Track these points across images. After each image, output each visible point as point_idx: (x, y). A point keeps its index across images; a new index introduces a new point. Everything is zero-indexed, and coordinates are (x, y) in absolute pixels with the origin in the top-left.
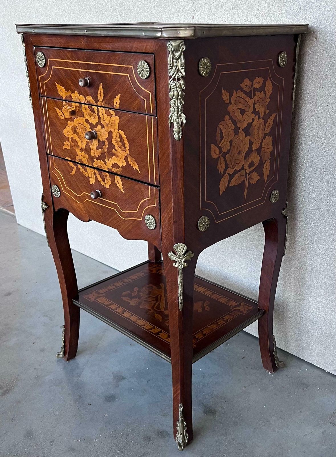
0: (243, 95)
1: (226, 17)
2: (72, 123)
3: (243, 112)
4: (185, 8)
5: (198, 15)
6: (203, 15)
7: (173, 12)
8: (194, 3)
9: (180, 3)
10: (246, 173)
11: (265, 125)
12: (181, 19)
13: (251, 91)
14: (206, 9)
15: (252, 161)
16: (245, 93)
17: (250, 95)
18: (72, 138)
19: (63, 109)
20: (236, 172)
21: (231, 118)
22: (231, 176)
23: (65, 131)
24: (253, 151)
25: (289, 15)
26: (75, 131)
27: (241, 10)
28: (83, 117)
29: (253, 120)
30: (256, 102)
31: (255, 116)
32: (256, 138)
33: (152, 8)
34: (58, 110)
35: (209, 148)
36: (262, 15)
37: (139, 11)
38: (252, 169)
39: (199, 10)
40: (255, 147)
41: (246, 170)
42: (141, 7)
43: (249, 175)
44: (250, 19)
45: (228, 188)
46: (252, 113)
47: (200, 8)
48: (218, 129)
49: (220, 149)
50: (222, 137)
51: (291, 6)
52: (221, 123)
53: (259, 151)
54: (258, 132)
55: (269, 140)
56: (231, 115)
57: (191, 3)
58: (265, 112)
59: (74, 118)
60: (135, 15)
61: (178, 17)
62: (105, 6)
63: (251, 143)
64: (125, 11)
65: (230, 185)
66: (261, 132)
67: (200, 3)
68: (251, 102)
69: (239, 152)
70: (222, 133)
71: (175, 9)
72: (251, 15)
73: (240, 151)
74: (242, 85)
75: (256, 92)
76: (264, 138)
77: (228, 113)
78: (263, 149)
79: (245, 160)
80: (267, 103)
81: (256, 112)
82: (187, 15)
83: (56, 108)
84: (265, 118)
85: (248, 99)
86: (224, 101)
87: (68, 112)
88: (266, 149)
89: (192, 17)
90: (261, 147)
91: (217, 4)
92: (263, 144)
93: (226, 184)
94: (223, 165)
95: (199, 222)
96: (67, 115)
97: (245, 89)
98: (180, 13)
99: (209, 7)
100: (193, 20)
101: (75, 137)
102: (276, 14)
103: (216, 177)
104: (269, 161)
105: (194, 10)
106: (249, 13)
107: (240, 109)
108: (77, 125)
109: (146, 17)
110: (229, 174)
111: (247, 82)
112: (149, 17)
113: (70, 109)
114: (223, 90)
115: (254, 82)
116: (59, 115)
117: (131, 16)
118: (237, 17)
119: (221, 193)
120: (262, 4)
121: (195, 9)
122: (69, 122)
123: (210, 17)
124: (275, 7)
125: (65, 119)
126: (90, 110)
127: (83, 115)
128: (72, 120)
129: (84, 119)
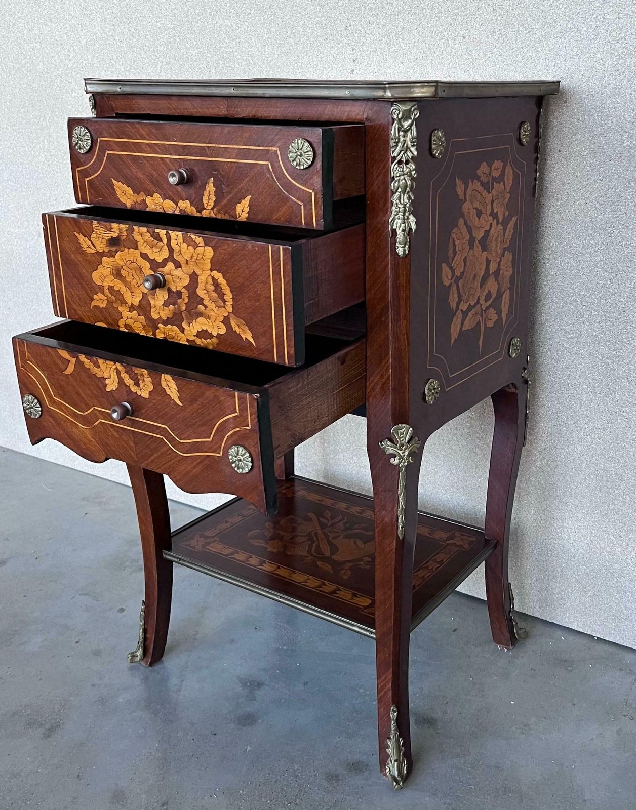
0: (481, 189)
1: (412, 71)
2: (113, 259)
3: (479, 213)
4: (338, 57)
5: (362, 69)
6: (370, 68)
7: (315, 63)
8: (353, 49)
9: (329, 49)
10: (482, 309)
11: (504, 235)
12: (330, 74)
13: (489, 181)
14: (375, 59)
15: (489, 291)
16: (482, 184)
17: (488, 187)
18: (111, 288)
19: (94, 235)
20: (470, 308)
21: (466, 223)
22: (465, 314)
23: (96, 276)
24: (490, 275)
25: (520, 67)
26: (117, 274)
27: (438, 61)
28: (136, 248)
29: (491, 225)
30: (494, 199)
31: (493, 220)
32: (494, 254)
33: (277, 56)
34: (81, 238)
35: (440, 269)
36: (475, 67)
37: (251, 61)
38: (489, 303)
39: (362, 60)
40: (493, 268)
41: (481, 305)
42: (255, 55)
43: (485, 314)
44: (453, 74)
45: (461, 333)
46: (490, 215)
47: (365, 58)
48: (451, 240)
49: (453, 271)
50: (455, 253)
51: (524, 54)
52: (454, 231)
53: (497, 273)
54: (496, 246)
55: (508, 256)
56: (466, 218)
57: (348, 49)
58: (504, 214)
59: (117, 252)
60: (243, 68)
61: (325, 72)
62: (185, 53)
63: (488, 262)
64: (224, 61)
65: (464, 329)
66: (499, 244)
67: (365, 49)
68: (489, 198)
69: (475, 276)
70: (455, 245)
71: (319, 59)
72: (455, 68)
73: (475, 274)
74: (479, 172)
75: (495, 183)
76: (503, 255)
77: (462, 215)
78: (501, 272)
79: (481, 288)
80: (507, 200)
81: (494, 215)
82: (341, 68)
83: (77, 234)
84: (505, 223)
85: (485, 193)
86: (458, 196)
87: (104, 241)
88: (505, 272)
89: (350, 71)
90: (499, 269)
91: (395, 51)
92: (502, 263)
93: (459, 328)
94: (456, 295)
95: (427, 388)
96: (101, 246)
97: (483, 179)
98: (329, 64)
99: (381, 56)
100: (352, 76)
101: (118, 285)
102: (498, 66)
103: (447, 316)
104: (508, 290)
105: (354, 61)
106: (451, 64)
107: (476, 208)
108: (122, 263)
109: (264, 72)
110: (462, 310)
111: (484, 167)
112: (269, 72)
113: (109, 235)
114: (457, 179)
115: (493, 167)
116: (85, 246)
117: (235, 69)
118: (430, 71)
119: (452, 342)
120: (474, 52)
121: (357, 59)
122: (105, 259)
123: (383, 70)
124: (497, 56)
125: (97, 253)
126: (152, 236)
127: (137, 246)
128: (111, 254)
129: (137, 252)
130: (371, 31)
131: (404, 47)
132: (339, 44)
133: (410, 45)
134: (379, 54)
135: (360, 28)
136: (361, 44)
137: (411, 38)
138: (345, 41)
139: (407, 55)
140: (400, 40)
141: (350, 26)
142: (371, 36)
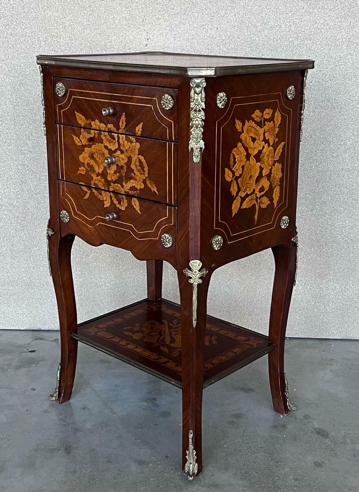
0: (255, 125)
2: (90, 149)
3: (254, 140)
10: (257, 197)
11: (274, 152)
13: (261, 121)
15: (263, 186)
16: (256, 122)
17: (260, 124)
18: (88, 164)
19: (81, 136)
20: (247, 195)
21: (243, 145)
22: (243, 199)
23: (81, 157)
24: (263, 177)
26: (92, 156)
29: (263, 147)
30: (265, 131)
31: (265, 144)
32: (266, 164)
34: (75, 137)
35: (223, 172)
38: (262, 193)
40: (265, 172)
41: (256, 194)
43: (259, 199)
45: (240, 210)
46: (262, 141)
48: (232, 156)
49: (233, 173)
50: (235, 162)
52: (234, 149)
53: (269, 176)
54: (268, 159)
55: (278, 166)
56: (243, 142)
58: (274, 141)
59: (92, 145)
63: (261, 169)
65: (242, 208)
66: (270, 159)
68: (261, 131)
69: (251, 177)
70: (235, 158)
73: (251, 176)
74: (253, 116)
75: (266, 122)
76: (274, 165)
77: (241, 141)
78: (272, 175)
79: (256, 184)
80: (276, 132)
81: (266, 141)
83: (73, 135)
84: (275, 146)
85: (258, 128)
86: (237, 130)
87: (86, 139)
88: (275, 175)
90: (270, 173)
92: (272, 170)
93: (238, 206)
94: (236, 188)
95: (213, 240)
96: (84, 142)
97: (257, 119)
101: (92, 162)
103: (228, 199)
104: (278, 187)
107: (252, 137)
108: (94, 151)
110: (241, 197)
111: (257, 113)
113: (89, 136)
114: (236, 119)
115: (264, 113)
116: (76, 141)
119: (233, 215)
122: (86, 149)
125: (83, 145)
126: (110, 137)
127: (103, 142)
128: (90, 146)
129: (103, 145)
130: (159, 23)
131: (180, 33)
132: (138, 29)
133: (185, 32)
134: (164, 36)
135: (152, 21)
136: (152, 30)
137: (185, 28)
138: (141, 28)
139: (182, 37)
140: (178, 29)
141: (146, 20)
142: (159, 26)
